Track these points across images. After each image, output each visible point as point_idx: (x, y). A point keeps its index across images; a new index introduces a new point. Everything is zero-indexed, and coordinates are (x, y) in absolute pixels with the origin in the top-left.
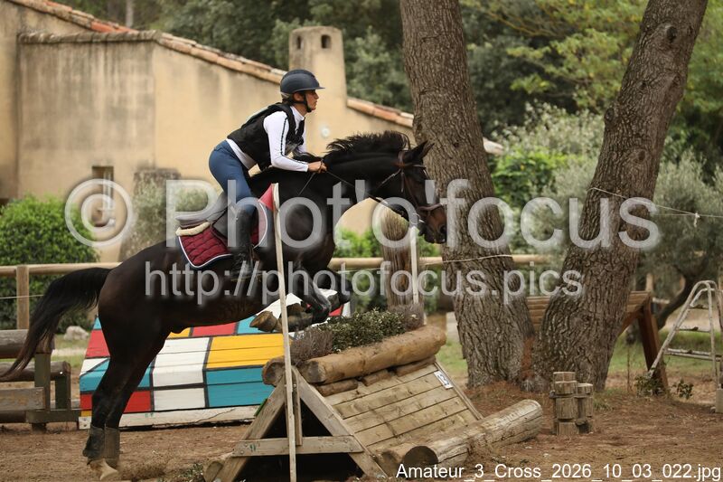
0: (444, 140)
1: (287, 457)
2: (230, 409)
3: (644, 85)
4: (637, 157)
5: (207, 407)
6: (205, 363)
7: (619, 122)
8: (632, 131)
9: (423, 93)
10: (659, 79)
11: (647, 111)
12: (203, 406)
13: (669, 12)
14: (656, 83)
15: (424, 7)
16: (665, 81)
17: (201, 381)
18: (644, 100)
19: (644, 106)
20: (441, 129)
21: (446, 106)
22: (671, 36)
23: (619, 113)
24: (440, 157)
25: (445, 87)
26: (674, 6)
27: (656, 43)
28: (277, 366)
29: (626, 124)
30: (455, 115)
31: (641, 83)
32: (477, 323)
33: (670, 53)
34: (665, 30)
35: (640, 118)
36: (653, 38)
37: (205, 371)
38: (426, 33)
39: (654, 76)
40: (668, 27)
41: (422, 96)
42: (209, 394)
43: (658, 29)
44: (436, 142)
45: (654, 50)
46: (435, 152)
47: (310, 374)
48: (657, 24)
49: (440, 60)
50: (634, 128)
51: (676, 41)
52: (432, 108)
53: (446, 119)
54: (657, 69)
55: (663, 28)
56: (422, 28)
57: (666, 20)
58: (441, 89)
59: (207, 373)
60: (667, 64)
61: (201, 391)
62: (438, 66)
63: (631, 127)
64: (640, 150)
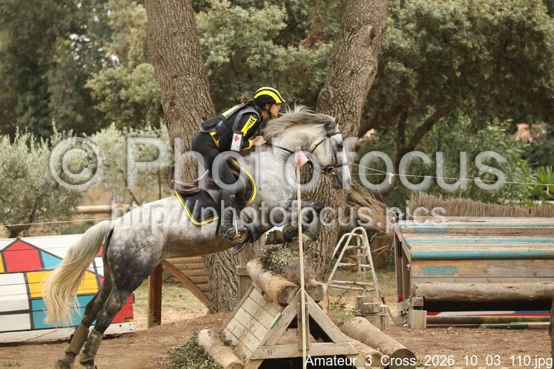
0: (195, 114)
1: (301, 359)
2: (53, 330)
3: (352, 73)
4: (349, 129)
5: (33, 329)
6: (29, 294)
7: (334, 102)
8: (346, 109)
9: (176, 77)
10: (364, 68)
11: (356, 93)
12: (30, 328)
13: (370, 17)
14: (362, 72)
15: (173, 8)
16: (367, 70)
17: (28, 308)
18: (352, 85)
19: (353, 91)
20: (193, 106)
21: (196, 88)
22: (372, 36)
23: (334, 95)
24: (193, 128)
25: (193, 73)
26: (372, 12)
27: (361, 40)
28: (290, 289)
29: (340, 103)
30: (202, 95)
31: (350, 72)
32: (230, 260)
33: (370, 48)
34: (369, 31)
35: (351, 98)
36: (358, 36)
37: (30, 300)
38: (176, 29)
39: (360, 66)
40: (370, 28)
41: (175, 79)
42: (34, 318)
43: (361, 29)
44: (189, 116)
45: (359, 46)
46: (188, 124)
47: (316, 295)
48: (360, 26)
49: (188, 51)
50: (347, 106)
51: (375, 38)
52: (185, 89)
53: (196, 98)
54: (361, 61)
55: (366, 29)
56: (172, 25)
57: (367, 22)
58: (191, 74)
59: (33, 301)
60: (368, 57)
61: (28, 315)
62: (186, 56)
63: (344, 106)
64: (351, 124)
